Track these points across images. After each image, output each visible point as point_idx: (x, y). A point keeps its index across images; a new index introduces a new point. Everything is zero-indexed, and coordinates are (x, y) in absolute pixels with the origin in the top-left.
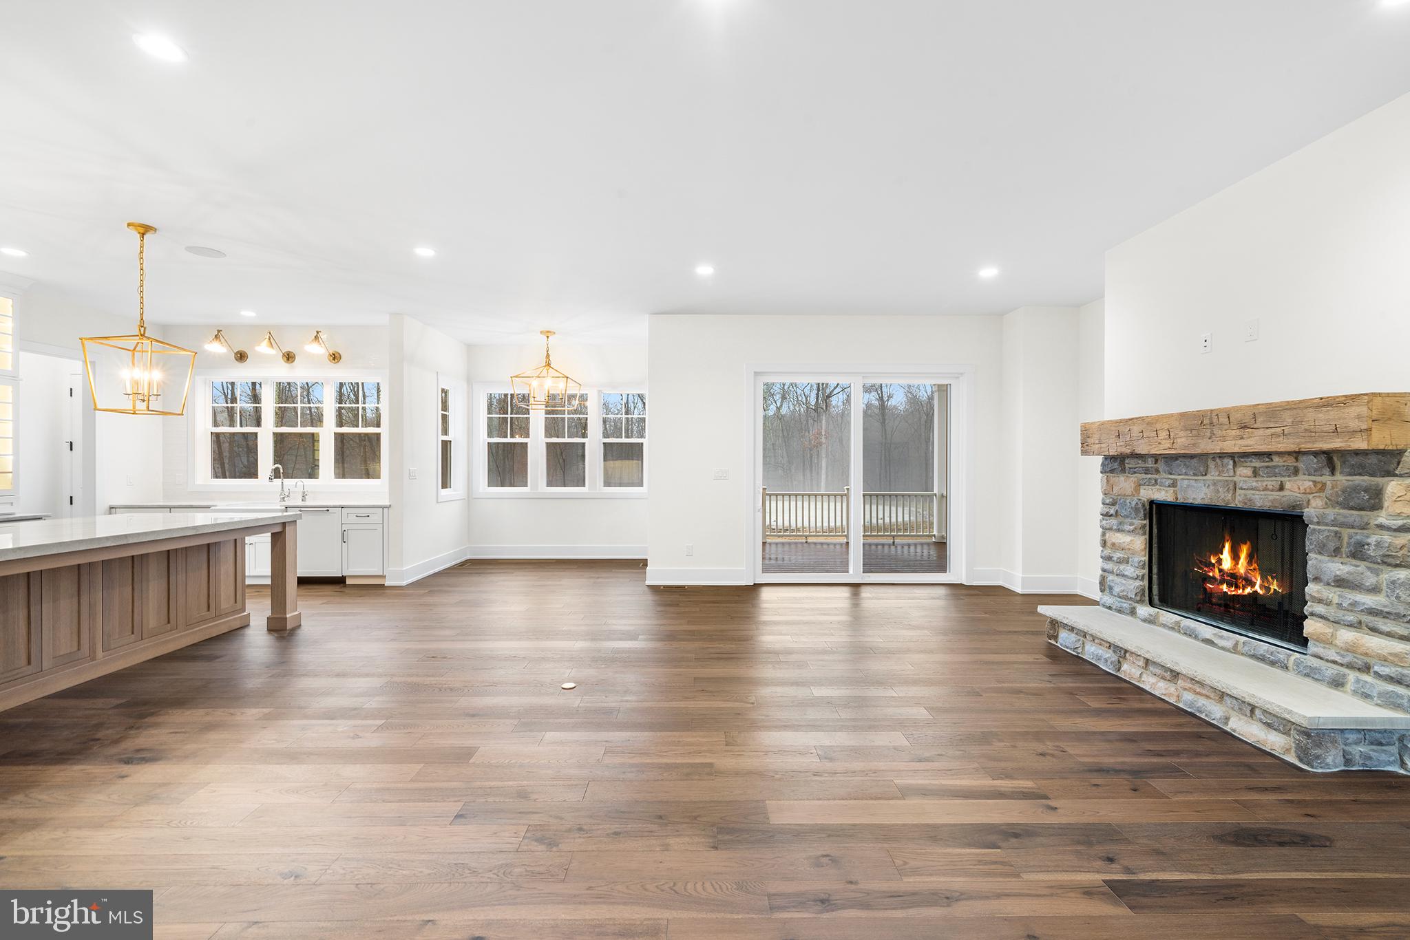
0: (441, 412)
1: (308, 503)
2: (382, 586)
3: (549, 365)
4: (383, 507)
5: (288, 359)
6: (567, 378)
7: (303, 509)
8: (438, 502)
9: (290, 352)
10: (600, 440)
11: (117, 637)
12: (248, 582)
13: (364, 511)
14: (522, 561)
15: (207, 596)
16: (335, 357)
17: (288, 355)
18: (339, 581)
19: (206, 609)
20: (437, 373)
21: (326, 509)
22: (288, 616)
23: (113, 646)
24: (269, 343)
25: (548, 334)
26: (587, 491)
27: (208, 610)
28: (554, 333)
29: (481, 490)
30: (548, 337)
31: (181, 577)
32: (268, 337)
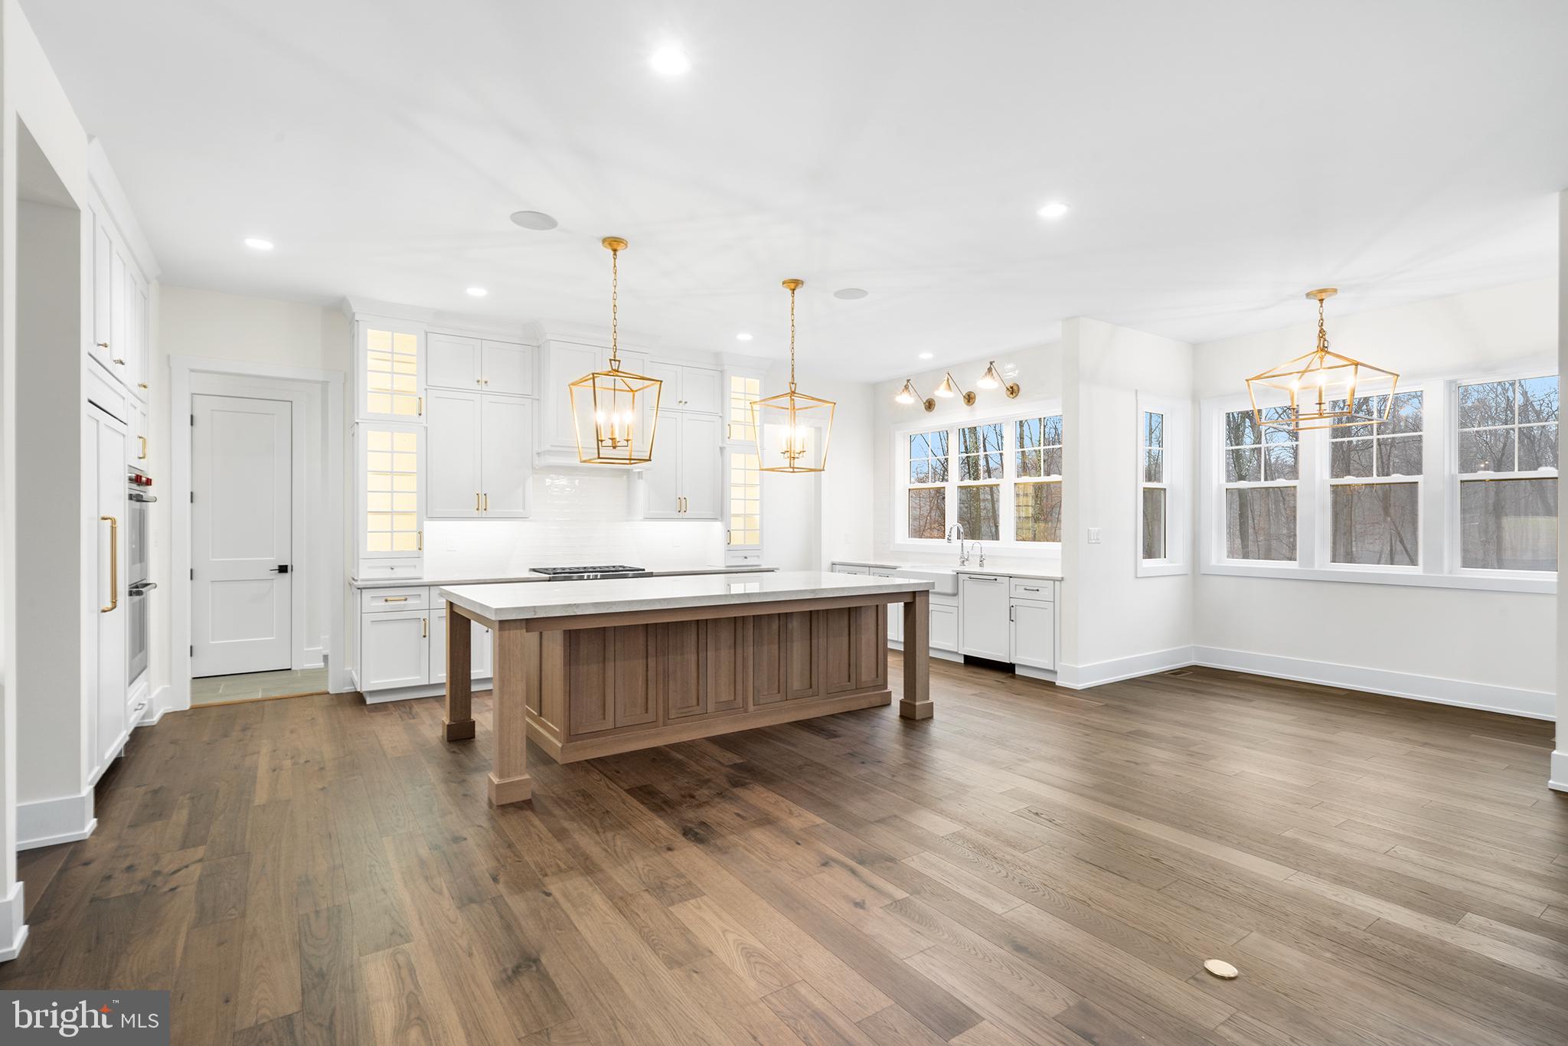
0: (1143, 448)
1: (986, 570)
2: (1051, 685)
3: (1323, 349)
4: (1054, 580)
5: (969, 401)
6: (1357, 364)
7: (973, 576)
8: (1136, 577)
9: (970, 392)
10: (1452, 477)
11: (766, 693)
12: (932, 654)
13: (1032, 584)
14: (1285, 684)
15: (847, 665)
16: (1013, 391)
17: (969, 396)
18: (1007, 669)
19: (847, 679)
20: (1136, 391)
21: (994, 578)
22: (917, 704)
23: (762, 702)
24: (947, 387)
25: (1320, 295)
26: (1421, 573)
27: (849, 681)
28: (1335, 291)
29: (1214, 562)
30: (1321, 301)
31: (822, 641)
32: (946, 379)
